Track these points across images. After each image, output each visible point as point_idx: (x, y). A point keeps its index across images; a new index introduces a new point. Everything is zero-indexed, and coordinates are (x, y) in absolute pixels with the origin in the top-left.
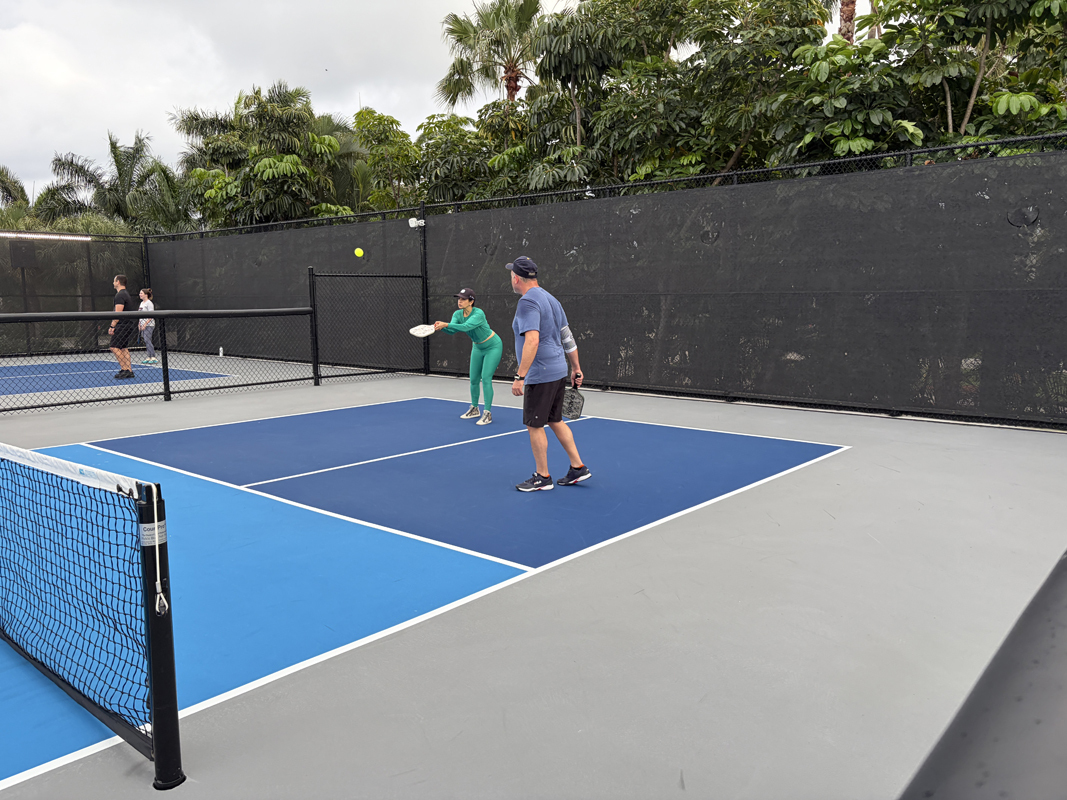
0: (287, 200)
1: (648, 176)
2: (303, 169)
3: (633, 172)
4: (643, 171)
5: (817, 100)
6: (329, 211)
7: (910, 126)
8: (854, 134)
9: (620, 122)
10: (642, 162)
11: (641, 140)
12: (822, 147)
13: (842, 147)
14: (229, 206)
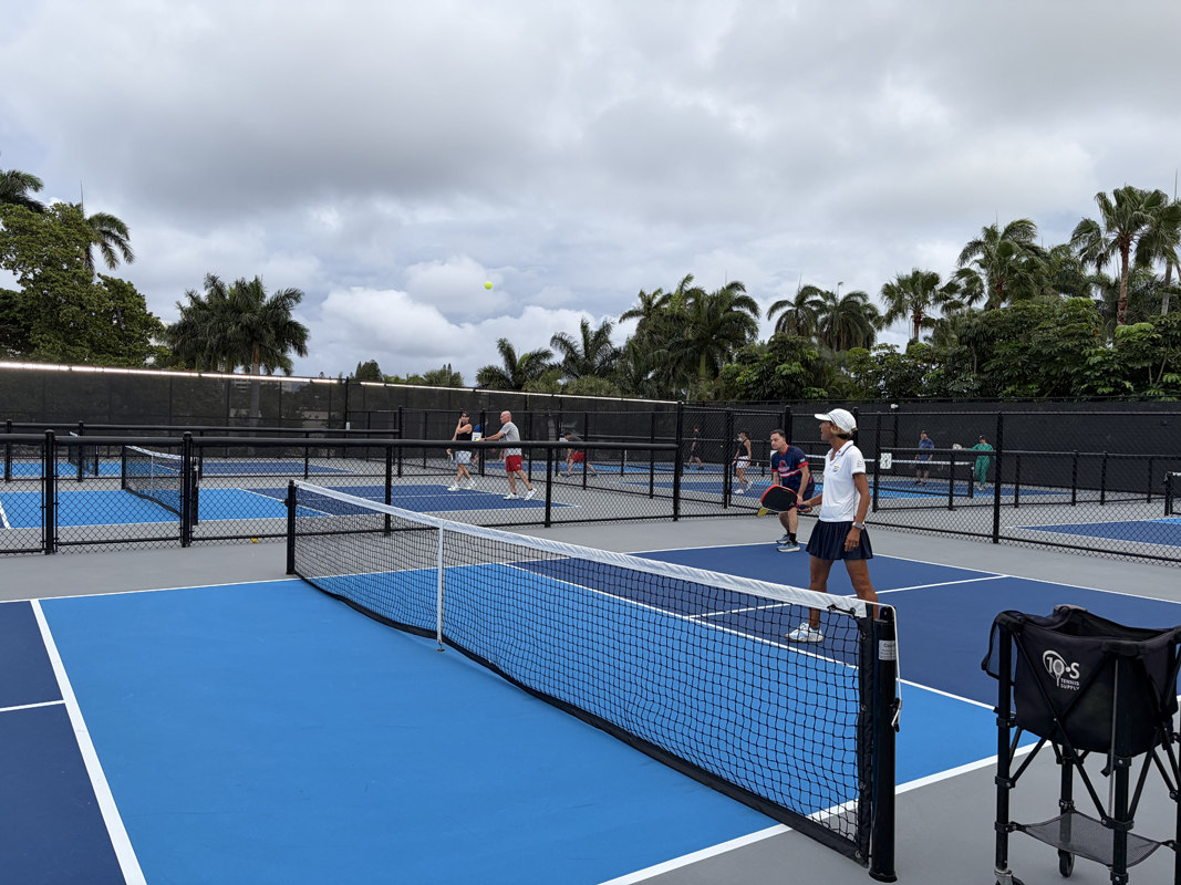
0: (793, 385)
1: (1013, 393)
2: (802, 369)
3: (1005, 389)
4: (1010, 389)
5: (1088, 373)
6: (815, 392)
7: (1128, 384)
8: (1105, 386)
9: (1001, 369)
10: (1010, 385)
11: (1010, 377)
12: (1091, 390)
13: (1100, 390)
14: (751, 386)
